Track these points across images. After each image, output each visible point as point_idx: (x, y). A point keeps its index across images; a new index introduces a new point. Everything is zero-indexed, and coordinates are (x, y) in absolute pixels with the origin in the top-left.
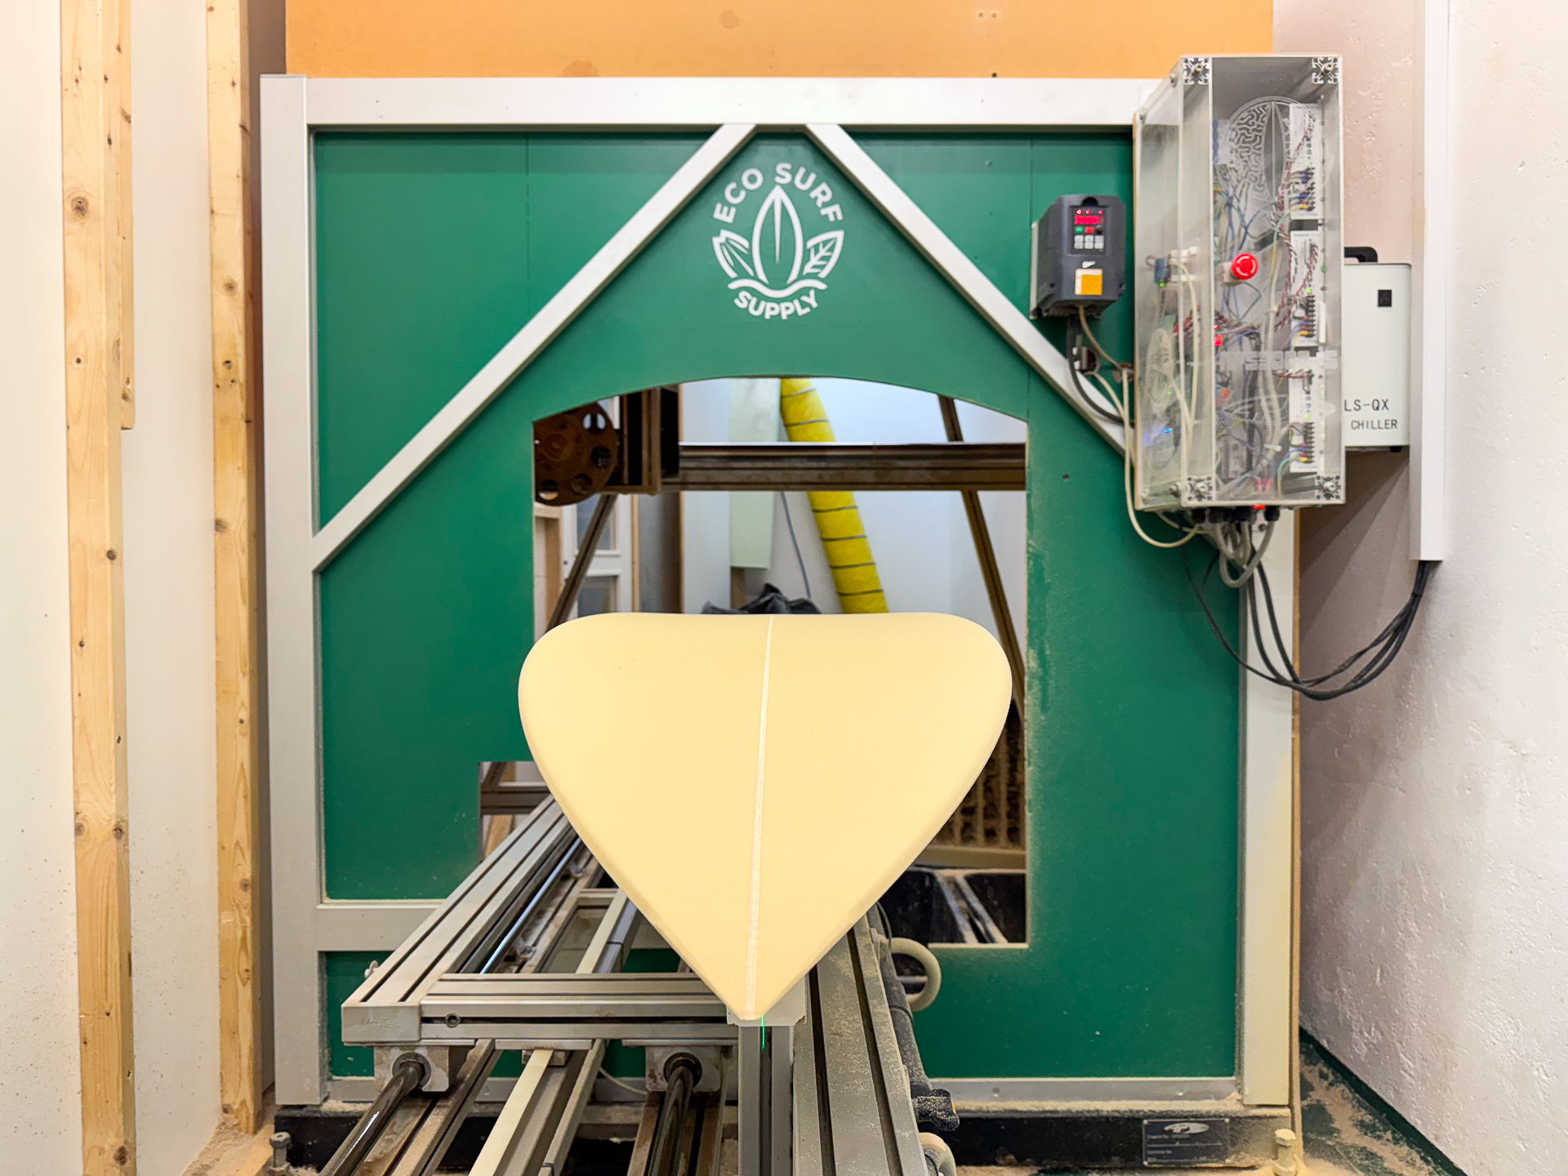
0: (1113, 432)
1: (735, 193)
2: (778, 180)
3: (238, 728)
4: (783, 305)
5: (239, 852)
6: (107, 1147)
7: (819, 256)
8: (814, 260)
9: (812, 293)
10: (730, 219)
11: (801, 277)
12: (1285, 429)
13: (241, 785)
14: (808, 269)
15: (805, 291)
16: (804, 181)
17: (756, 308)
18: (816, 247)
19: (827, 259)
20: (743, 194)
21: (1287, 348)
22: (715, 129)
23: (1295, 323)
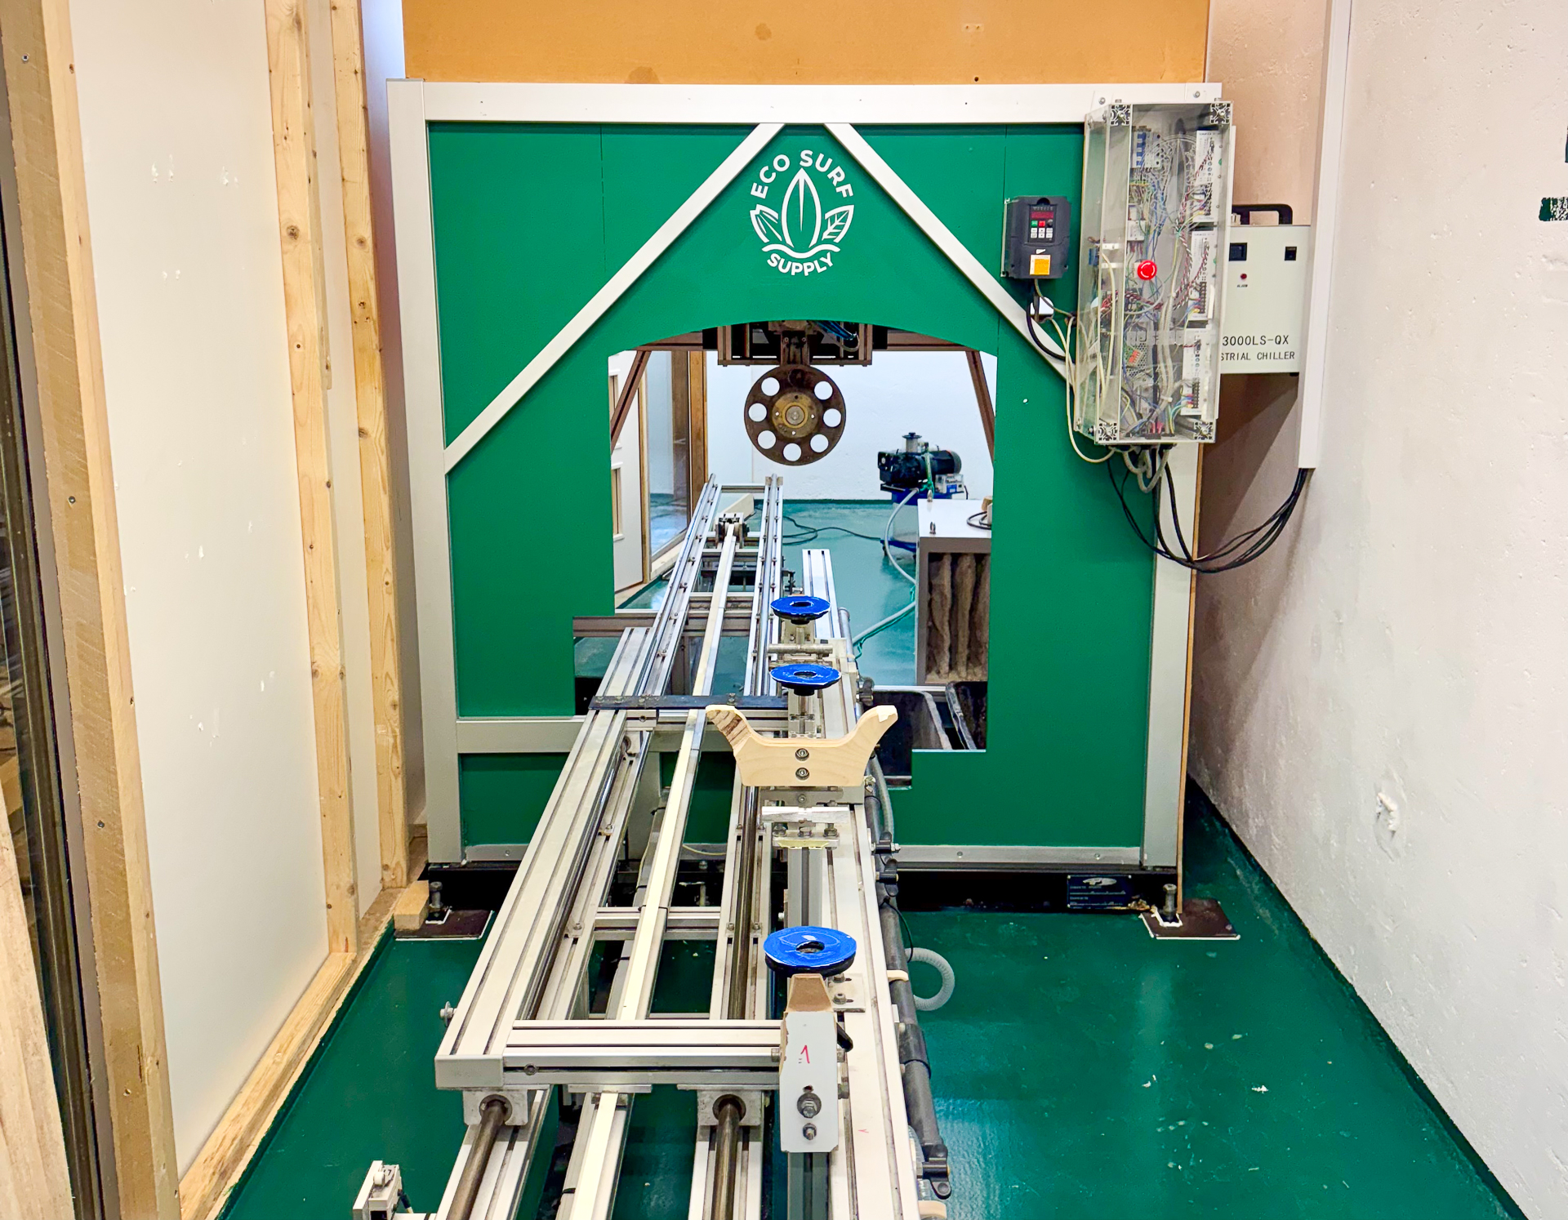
0: (1060, 368)
1: (768, 175)
2: (802, 163)
3: (385, 589)
4: (806, 265)
5: (388, 681)
7: (834, 226)
8: (830, 229)
9: (829, 255)
10: (763, 196)
11: (820, 242)
12: (1177, 385)
13: (389, 631)
14: (825, 236)
15: (823, 253)
16: (823, 164)
17: (784, 267)
18: (832, 219)
19: (840, 227)
20: (774, 175)
21: (1184, 322)
22: (752, 127)
23: (1190, 303)
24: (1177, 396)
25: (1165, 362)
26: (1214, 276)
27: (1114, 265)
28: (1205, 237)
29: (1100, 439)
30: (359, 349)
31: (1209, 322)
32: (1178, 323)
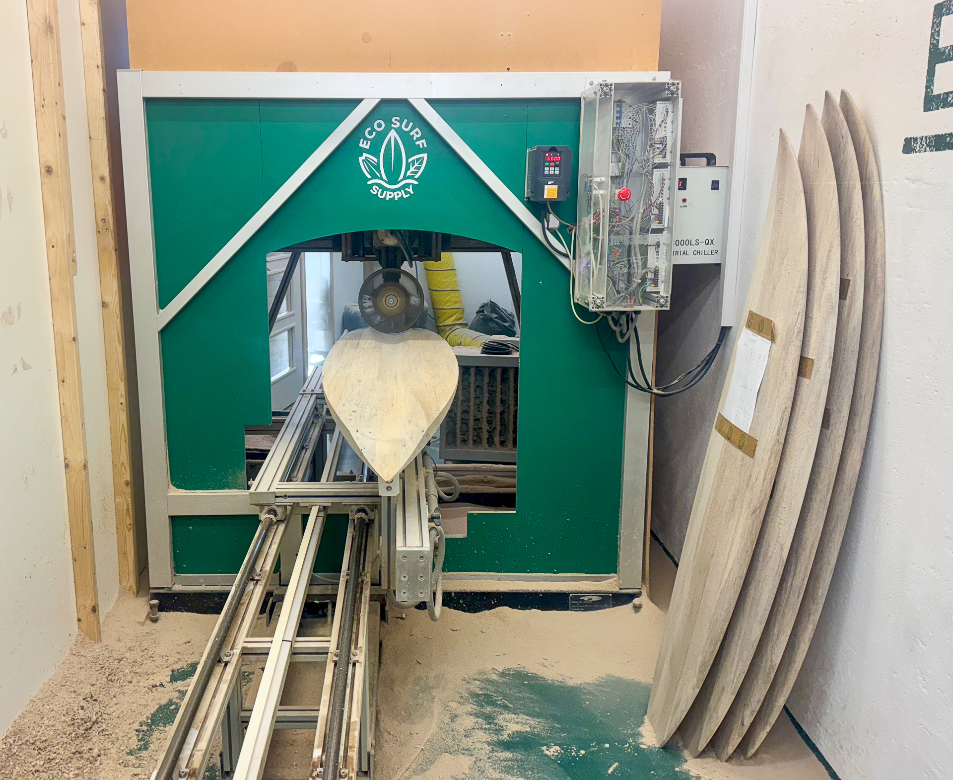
0: (565, 262)
1: (370, 133)
2: (393, 125)
3: (121, 407)
4: (396, 193)
6: (87, 606)
7: (414, 167)
8: (412, 169)
9: (411, 186)
10: (367, 147)
11: (405, 178)
12: (644, 271)
13: (123, 435)
14: (409, 174)
15: (407, 185)
16: (406, 126)
17: (381, 195)
18: (413, 162)
19: (419, 168)
20: (374, 133)
21: (648, 230)
22: (359, 101)
23: (653, 217)
24: (644, 279)
25: (636, 255)
26: (668, 199)
27: (601, 192)
28: (662, 172)
29: (593, 308)
30: (101, 250)
31: (665, 229)
32: (644, 230)
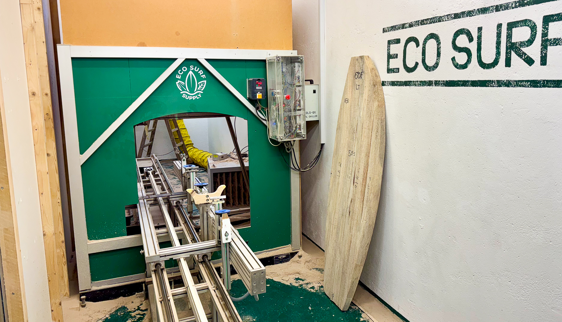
0: (264, 122)
1: (181, 72)
2: (190, 69)
3: (58, 204)
4: (193, 97)
5: (60, 234)
6: (57, 302)
7: (201, 86)
8: (200, 87)
9: (200, 94)
10: (180, 78)
11: (197, 90)
12: (296, 125)
13: (60, 218)
14: (199, 89)
15: (198, 94)
16: (196, 69)
17: (187, 98)
18: (200, 84)
19: (203, 86)
20: (183, 72)
21: (296, 109)
22: (176, 59)
23: (297, 105)
24: (296, 128)
25: (293, 120)
26: (302, 98)
29: (280, 140)
30: (47, 129)
31: (302, 109)
